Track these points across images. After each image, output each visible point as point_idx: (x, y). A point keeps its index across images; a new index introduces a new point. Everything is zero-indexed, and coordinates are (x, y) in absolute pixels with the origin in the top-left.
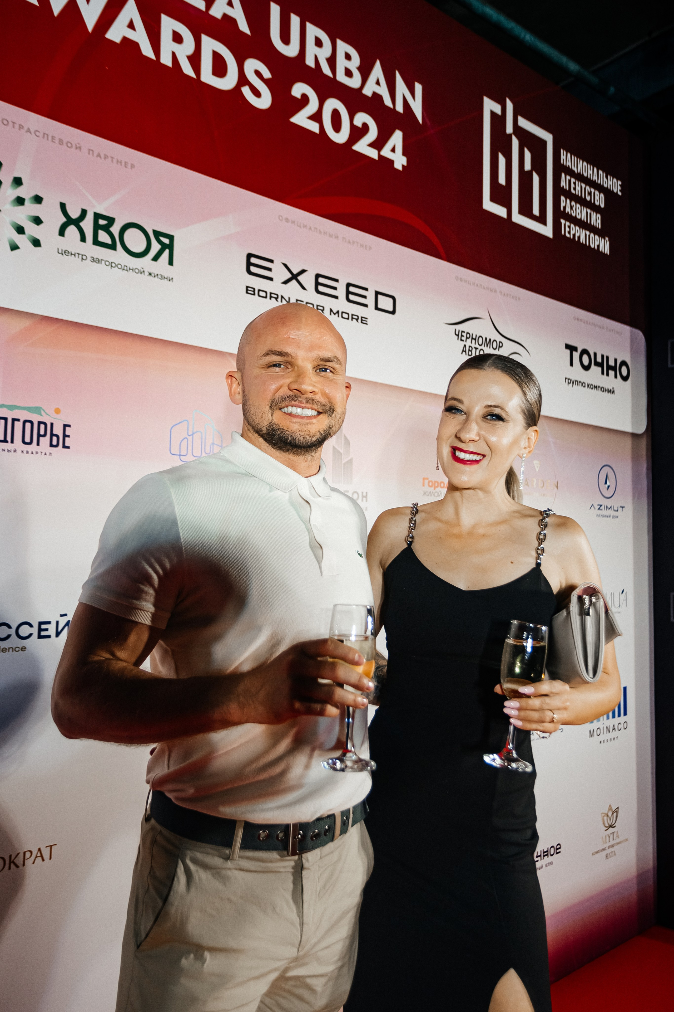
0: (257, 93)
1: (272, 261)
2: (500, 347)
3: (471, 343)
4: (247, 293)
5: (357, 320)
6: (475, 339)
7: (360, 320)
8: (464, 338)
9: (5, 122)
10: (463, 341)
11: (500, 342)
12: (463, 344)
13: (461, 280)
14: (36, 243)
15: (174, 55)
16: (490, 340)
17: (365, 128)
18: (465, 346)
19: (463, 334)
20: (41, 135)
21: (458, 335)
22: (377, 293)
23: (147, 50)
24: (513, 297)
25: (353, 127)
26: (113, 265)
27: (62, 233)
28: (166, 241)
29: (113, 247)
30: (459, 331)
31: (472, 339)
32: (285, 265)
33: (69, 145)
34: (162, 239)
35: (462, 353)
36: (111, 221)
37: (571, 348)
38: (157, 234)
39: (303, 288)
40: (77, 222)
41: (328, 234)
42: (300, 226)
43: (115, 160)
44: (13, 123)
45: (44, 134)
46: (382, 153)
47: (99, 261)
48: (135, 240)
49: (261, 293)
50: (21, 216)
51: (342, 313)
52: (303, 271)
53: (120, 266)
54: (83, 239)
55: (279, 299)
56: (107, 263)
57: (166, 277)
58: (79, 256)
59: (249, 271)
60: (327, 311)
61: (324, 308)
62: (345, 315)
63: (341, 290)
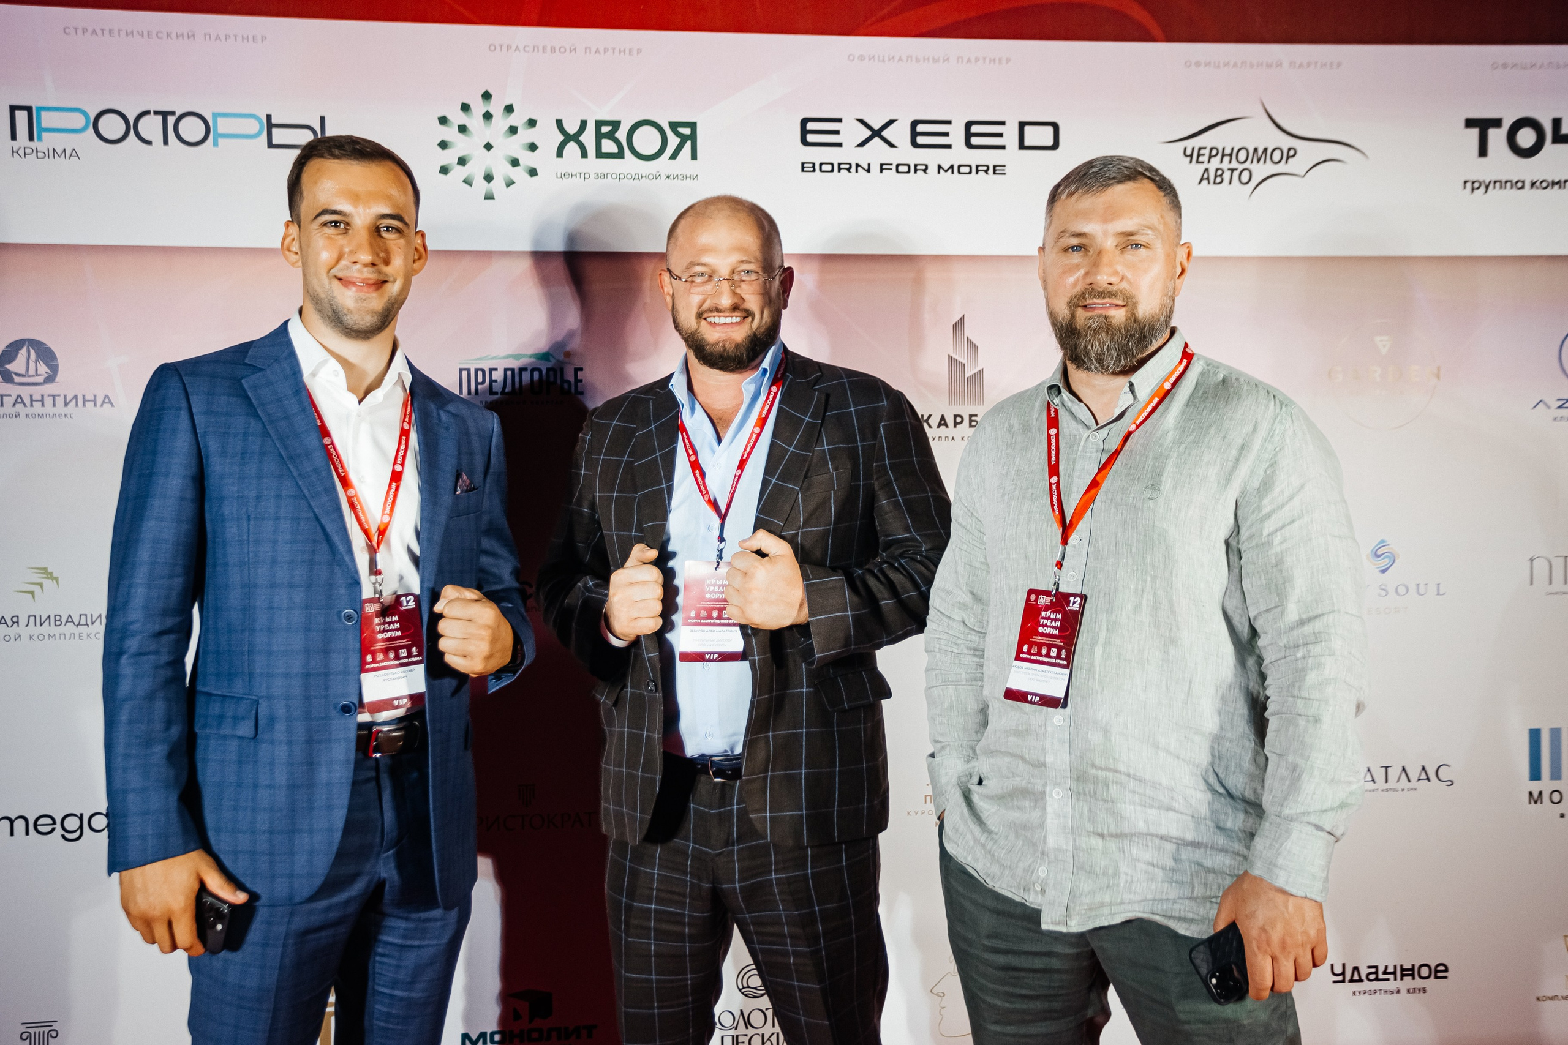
1: (840, 120)
2: (1288, 157)
3: (1221, 162)
4: (802, 171)
5: (986, 171)
6: (1231, 155)
7: (991, 171)
8: (1205, 159)
10: (1203, 162)
11: (1289, 149)
12: (1202, 167)
13: (1198, 64)
14: (533, 172)
16: (1265, 150)
18: (1207, 170)
19: (1202, 152)
20: (531, 49)
21: (1191, 156)
22: (1022, 125)
24: (1323, 65)
27: (560, 154)
28: (686, 131)
29: (620, 155)
30: (1193, 149)
31: (1223, 155)
32: (861, 121)
33: (562, 50)
34: (679, 130)
35: (1200, 183)
36: (616, 125)
37: (1483, 126)
38: (674, 126)
39: (891, 145)
40: (575, 138)
41: (931, 60)
42: (883, 61)
43: (617, 51)
44: (501, 46)
45: (534, 47)
47: (604, 176)
48: (647, 141)
49: (824, 167)
50: (515, 146)
51: (959, 166)
52: (891, 122)
53: (629, 176)
54: (584, 154)
55: (853, 169)
56: (614, 176)
57: (688, 176)
58: (582, 175)
59: (805, 142)
60: (933, 169)
61: (927, 166)
62: (966, 169)
63: (956, 135)
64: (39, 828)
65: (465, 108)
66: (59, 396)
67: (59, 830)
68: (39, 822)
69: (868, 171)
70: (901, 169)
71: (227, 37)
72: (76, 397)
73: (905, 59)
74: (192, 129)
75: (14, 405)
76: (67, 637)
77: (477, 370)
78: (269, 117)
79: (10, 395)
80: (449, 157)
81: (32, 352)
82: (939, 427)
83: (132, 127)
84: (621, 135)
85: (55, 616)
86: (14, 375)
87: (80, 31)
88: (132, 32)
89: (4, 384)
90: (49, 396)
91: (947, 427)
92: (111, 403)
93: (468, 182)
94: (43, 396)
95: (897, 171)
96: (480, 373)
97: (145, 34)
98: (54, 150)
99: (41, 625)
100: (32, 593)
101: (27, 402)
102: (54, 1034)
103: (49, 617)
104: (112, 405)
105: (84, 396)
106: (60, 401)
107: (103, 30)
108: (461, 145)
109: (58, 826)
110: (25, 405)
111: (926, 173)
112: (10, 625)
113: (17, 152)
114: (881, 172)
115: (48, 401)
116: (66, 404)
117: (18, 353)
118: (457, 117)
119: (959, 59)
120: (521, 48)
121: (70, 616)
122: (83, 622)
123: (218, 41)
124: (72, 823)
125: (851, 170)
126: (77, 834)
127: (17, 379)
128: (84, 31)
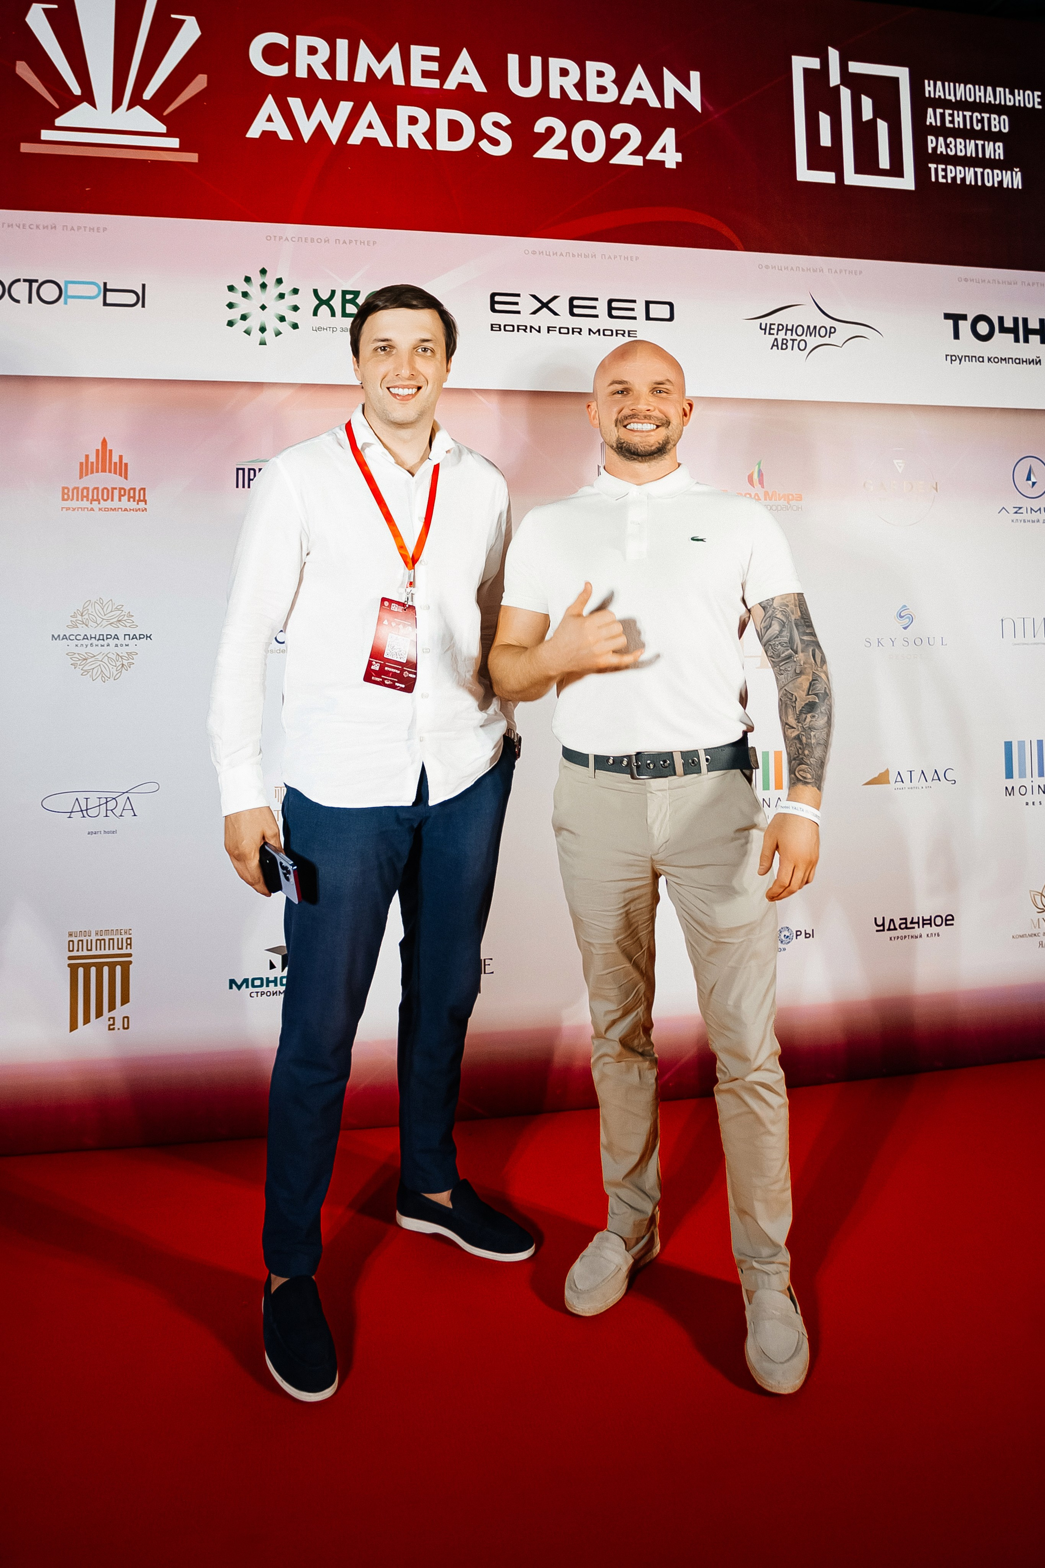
0: (495, 142)
1: (518, 295)
2: (831, 333)
3: (786, 334)
4: (492, 330)
5: (623, 335)
6: (792, 330)
7: (626, 334)
8: (775, 332)
10: (774, 334)
11: (831, 328)
12: (773, 337)
13: (767, 267)
14: (295, 326)
15: (410, 136)
16: (815, 327)
17: (625, 138)
18: (776, 339)
19: (773, 327)
21: (765, 329)
22: (648, 303)
23: (385, 141)
24: (851, 272)
25: (609, 141)
27: (315, 313)
30: (766, 324)
31: (788, 330)
32: (534, 296)
33: (319, 240)
35: (772, 348)
36: (356, 294)
37: (956, 318)
39: (556, 314)
40: (327, 302)
41: (583, 256)
42: (548, 254)
43: (358, 243)
44: (275, 237)
45: (299, 238)
46: (648, 157)
49: (507, 328)
50: (282, 308)
51: (604, 330)
52: (555, 298)
54: (333, 314)
55: (529, 330)
58: (331, 329)
59: (493, 310)
60: (585, 332)
61: (581, 329)
62: (609, 333)
63: (602, 308)
65: (248, 280)
69: (539, 331)
70: (563, 331)
71: (79, 227)
73: (565, 255)
74: (49, 292)
77: (249, 470)
78: (105, 284)
80: (235, 314)
83: (7, 290)
84: (360, 301)
93: (248, 332)
95: (560, 332)
96: (252, 472)
108: (244, 306)
111: (580, 334)
114: (548, 332)
118: (242, 286)
119: (602, 256)
120: (290, 239)
123: (72, 230)
125: (527, 330)
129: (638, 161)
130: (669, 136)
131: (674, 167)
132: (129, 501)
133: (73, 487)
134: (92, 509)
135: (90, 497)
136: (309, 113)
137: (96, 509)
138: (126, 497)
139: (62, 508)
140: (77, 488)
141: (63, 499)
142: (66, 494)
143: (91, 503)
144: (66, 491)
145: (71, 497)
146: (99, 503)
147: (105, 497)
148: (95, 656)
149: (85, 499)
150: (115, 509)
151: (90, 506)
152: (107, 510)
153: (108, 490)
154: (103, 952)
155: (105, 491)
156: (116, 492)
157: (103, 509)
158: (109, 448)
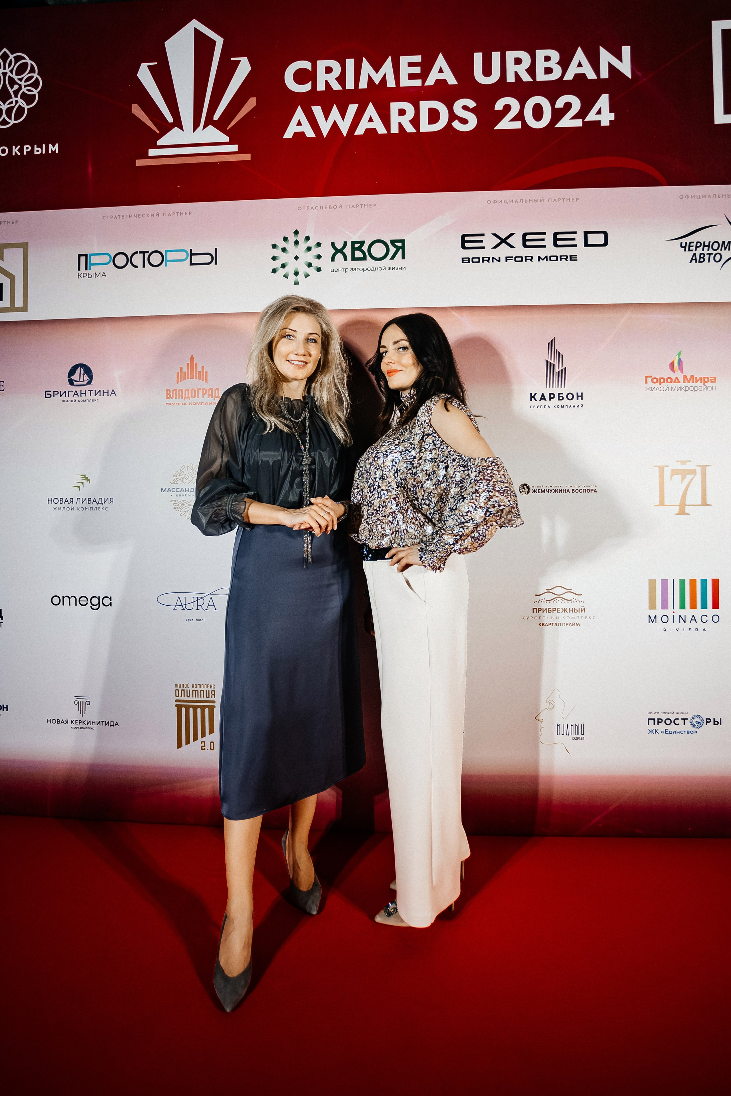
0: (464, 121)
1: (483, 235)
3: (704, 250)
4: (463, 262)
5: (566, 259)
6: (709, 246)
7: (569, 259)
8: (693, 248)
9: (299, 209)
10: (692, 250)
12: (692, 253)
13: (687, 197)
14: (319, 270)
15: (400, 124)
16: (727, 243)
17: (568, 106)
18: (695, 255)
19: (692, 245)
20: (319, 208)
21: (685, 247)
22: (586, 233)
23: (382, 130)
25: (554, 110)
26: (365, 269)
27: (333, 260)
28: (400, 244)
29: (364, 258)
30: (686, 243)
31: (705, 246)
32: (495, 235)
33: (335, 207)
34: (396, 244)
35: (691, 262)
36: (362, 243)
38: (393, 242)
39: (512, 247)
40: (341, 251)
41: (533, 201)
42: (507, 203)
43: (363, 206)
44: (304, 207)
45: (321, 206)
46: (586, 119)
47: (356, 270)
48: (378, 250)
49: (475, 260)
50: (310, 257)
51: (551, 257)
52: (511, 235)
53: (369, 269)
54: (346, 259)
55: (491, 261)
56: (361, 269)
57: (400, 267)
58: (344, 270)
59: (464, 247)
60: (536, 259)
61: (532, 257)
62: (555, 258)
63: (549, 240)
64: (81, 602)
65: (285, 239)
66: (93, 391)
67: (89, 604)
68: (81, 600)
69: (499, 261)
70: (518, 259)
71: (174, 214)
72: (100, 391)
73: (519, 201)
74: (156, 259)
75: (73, 396)
76: (94, 509)
78: (191, 250)
79: (72, 391)
80: (277, 264)
81: (82, 370)
82: (540, 400)
83: (129, 260)
84: (365, 248)
85: (88, 498)
86: (74, 381)
87: (109, 217)
88: (132, 216)
89: (70, 386)
90: (88, 391)
91: (545, 400)
92: (115, 393)
93: (286, 276)
94: (86, 391)
95: (516, 261)
97: (137, 216)
98: (96, 273)
99: (82, 503)
100: (79, 487)
101: (79, 395)
102: (88, 703)
103: (86, 499)
104: (116, 395)
105: (103, 391)
106: (93, 393)
107: (119, 216)
108: (283, 258)
109: (89, 602)
110: (78, 396)
111: (532, 261)
112: (69, 502)
113: (80, 276)
114: (506, 261)
115: (88, 393)
116: (96, 395)
117: (76, 371)
118: (281, 244)
119: (550, 200)
120: (314, 208)
121: (95, 499)
122: (100, 502)
123: (169, 216)
124: (95, 601)
125: (489, 261)
126: (97, 607)
127: (75, 383)
128: (112, 217)
129: (578, 123)
130: (604, 101)
131: (608, 124)
132: (208, 397)
133: (172, 389)
134: (185, 404)
135: (184, 396)
136: (327, 117)
137: (188, 404)
138: (207, 395)
139: (166, 404)
140: (175, 390)
141: (167, 398)
142: (168, 394)
143: (184, 400)
144: (168, 392)
145: (171, 397)
146: (189, 400)
147: (193, 396)
148: (188, 503)
149: (180, 397)
150: (200, 403)
151: (184, 402)
152: (194, 404)
153: (195, 391)
154: (197, 699)
155: (193, 391)
156: (200, 392)
157: (192, 404)
158: (195, 362)
